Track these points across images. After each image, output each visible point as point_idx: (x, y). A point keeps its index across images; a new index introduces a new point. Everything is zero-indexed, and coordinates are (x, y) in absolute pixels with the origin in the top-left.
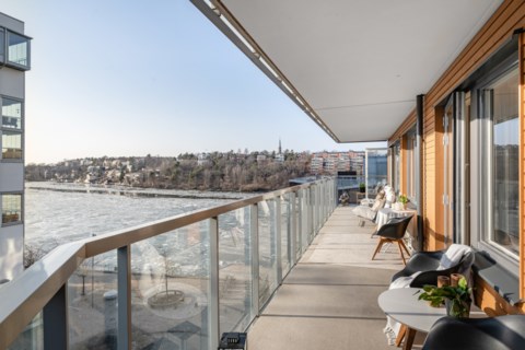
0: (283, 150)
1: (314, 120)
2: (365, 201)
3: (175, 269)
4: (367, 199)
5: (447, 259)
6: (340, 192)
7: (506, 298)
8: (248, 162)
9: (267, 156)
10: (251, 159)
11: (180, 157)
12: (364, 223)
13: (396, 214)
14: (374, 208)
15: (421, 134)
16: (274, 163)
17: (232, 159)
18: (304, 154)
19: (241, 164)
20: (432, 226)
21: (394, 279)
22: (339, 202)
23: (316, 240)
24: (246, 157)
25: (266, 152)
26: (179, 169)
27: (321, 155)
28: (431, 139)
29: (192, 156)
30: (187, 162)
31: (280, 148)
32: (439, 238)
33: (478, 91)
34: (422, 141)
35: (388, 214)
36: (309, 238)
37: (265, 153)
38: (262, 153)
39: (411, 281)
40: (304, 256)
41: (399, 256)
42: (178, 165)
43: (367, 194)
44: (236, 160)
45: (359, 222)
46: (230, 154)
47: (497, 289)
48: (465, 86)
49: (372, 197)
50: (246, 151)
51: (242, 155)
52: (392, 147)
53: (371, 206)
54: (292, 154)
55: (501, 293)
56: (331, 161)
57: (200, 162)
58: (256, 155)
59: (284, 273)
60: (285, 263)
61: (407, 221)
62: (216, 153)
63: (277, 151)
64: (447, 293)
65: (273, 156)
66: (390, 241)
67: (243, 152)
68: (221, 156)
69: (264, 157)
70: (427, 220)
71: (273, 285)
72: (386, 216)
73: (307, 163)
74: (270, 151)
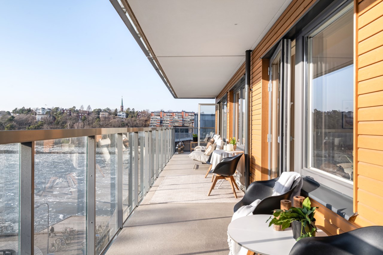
0: (125, 109)
1: (157, 69)
2: (198, 148)
3: (6, 228)
4: (199, 146)
5: (280, 185)
6: (176, 143)
7: (340, 213)
8: (90, 118)
9: (110, 114)
10: (93, 116)
11: (15, 111)
12: (198, 166)
13: (228, 154)
14: (206, 153)
15: (249, 84)
16: (116, 120)
17: (74, 115)
18: (144, 112)
19: (84, 120)
20: (258, 162)
21: (235, 210)
22: (176, 150)
23: (156, 183)
24: (89, 114)
25: (109, 109)
26: (14, 123)
27: (159, 114)
28: (258, 87)
29: (29, 111)
30: (23, 116)
31: (122, 106)
32: (265, 171)
33: (303, 37)
34: (250, 90)
35: (222, 155)
36: (150, 181)
37: (108, 111)
38: (105, 111)
39: (253, 209)
40: (144, 198)
41: (232, 191)
42: (12, 119)
43: (199, 142)
44: (78, 116)
45: (193, 166)
46: (72, 110)
47: (329, 207)
48: (291, 35)
49: (204, 144)
50: (89, 107)
51: (85, 112)
52: (219, 103)
53: (204, 151)
54: (134, 113)
55: (335, 210)
56: (167, 119)
57: (38, 117)
58: (99, 111)
59: (125, 217)
60: (125, 208)
61: (238, 159)
62: (57, 109)
63: (119, 109)
64: (295, 215)
65: (115, 113)
66: (223, 177)
67: (85, 109)
68: (63, 111)
69: (106, 114)
70: (253, 158)
71: (113, 230)
72: (219, 156)
73: (146, 121)
74: (113, 109)
